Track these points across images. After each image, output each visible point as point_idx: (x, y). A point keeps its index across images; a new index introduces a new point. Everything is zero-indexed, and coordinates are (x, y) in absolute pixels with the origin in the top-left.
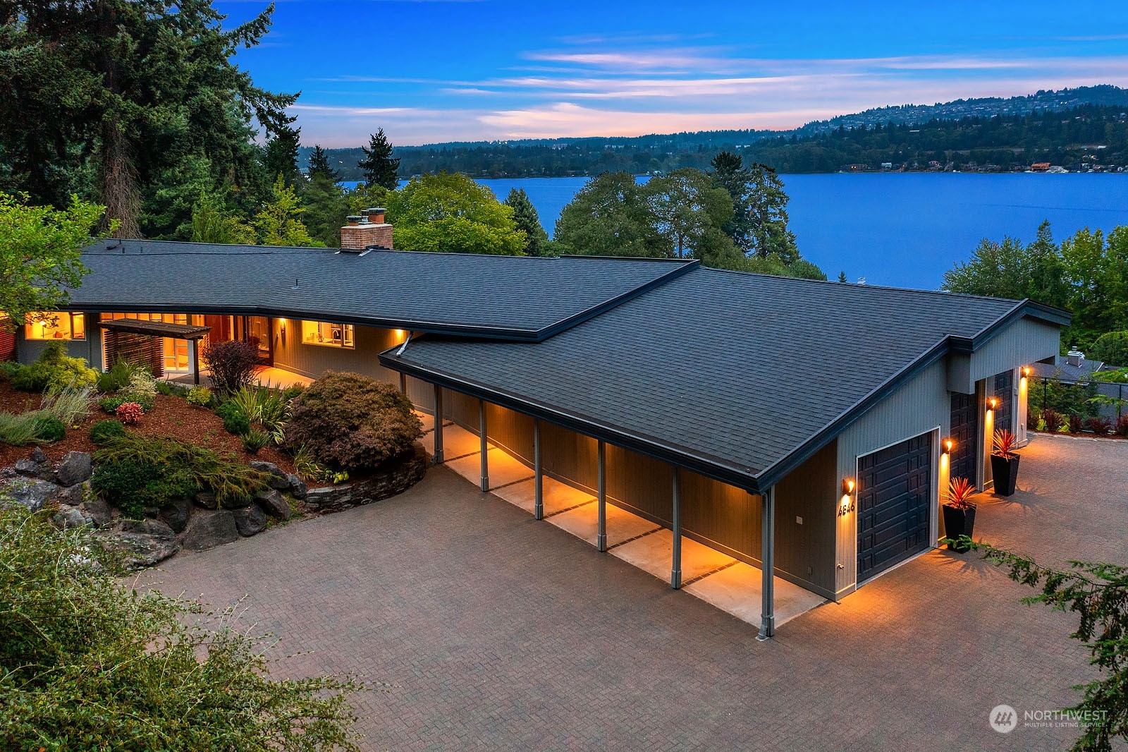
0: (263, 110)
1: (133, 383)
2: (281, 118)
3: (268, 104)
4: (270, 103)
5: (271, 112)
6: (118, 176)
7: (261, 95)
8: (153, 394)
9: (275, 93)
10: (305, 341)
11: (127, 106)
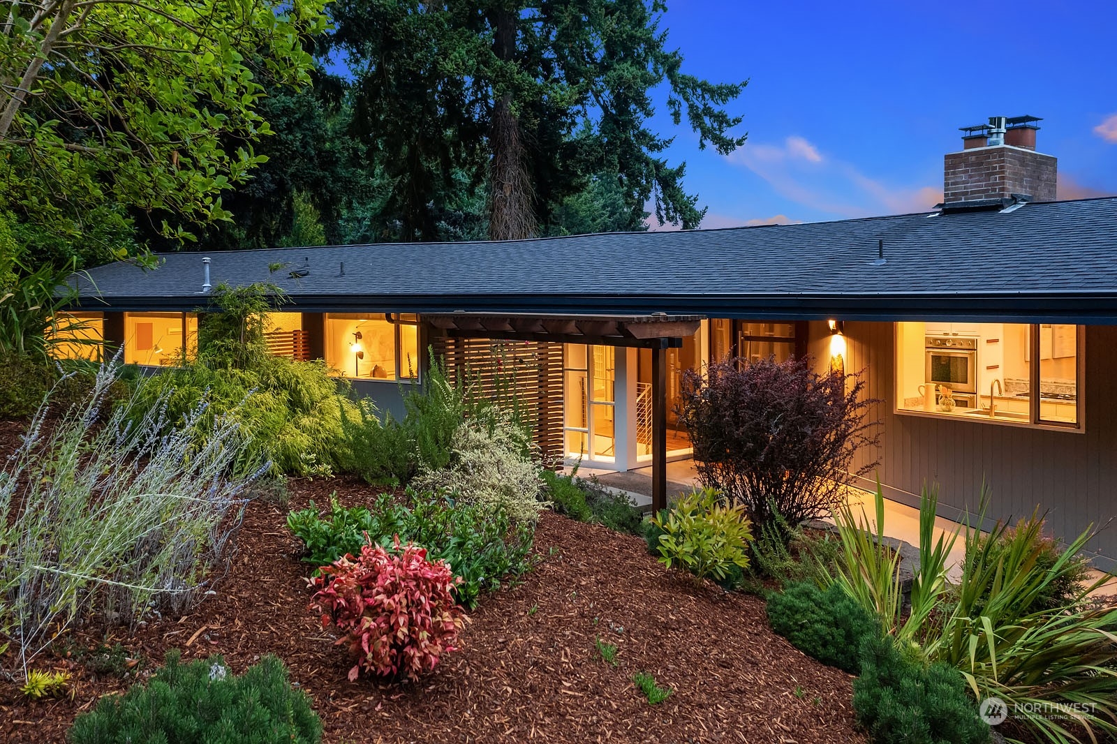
0: (697, 108)
1: (467, 456)
2: (721, 119)
3: (704, 98)
4: (707, 96)
5: (708, 111)
6: (510, 196)
7: (695, 85)
8: (529, 508)
9: (713, 84)
10: (901, 405)
11: (523, 81)
